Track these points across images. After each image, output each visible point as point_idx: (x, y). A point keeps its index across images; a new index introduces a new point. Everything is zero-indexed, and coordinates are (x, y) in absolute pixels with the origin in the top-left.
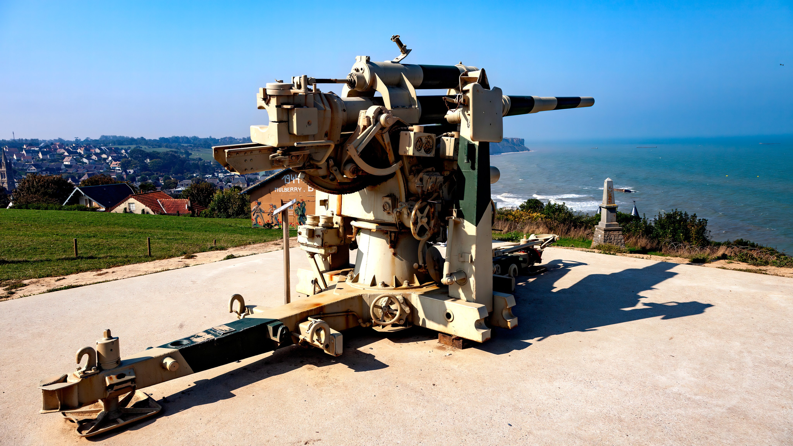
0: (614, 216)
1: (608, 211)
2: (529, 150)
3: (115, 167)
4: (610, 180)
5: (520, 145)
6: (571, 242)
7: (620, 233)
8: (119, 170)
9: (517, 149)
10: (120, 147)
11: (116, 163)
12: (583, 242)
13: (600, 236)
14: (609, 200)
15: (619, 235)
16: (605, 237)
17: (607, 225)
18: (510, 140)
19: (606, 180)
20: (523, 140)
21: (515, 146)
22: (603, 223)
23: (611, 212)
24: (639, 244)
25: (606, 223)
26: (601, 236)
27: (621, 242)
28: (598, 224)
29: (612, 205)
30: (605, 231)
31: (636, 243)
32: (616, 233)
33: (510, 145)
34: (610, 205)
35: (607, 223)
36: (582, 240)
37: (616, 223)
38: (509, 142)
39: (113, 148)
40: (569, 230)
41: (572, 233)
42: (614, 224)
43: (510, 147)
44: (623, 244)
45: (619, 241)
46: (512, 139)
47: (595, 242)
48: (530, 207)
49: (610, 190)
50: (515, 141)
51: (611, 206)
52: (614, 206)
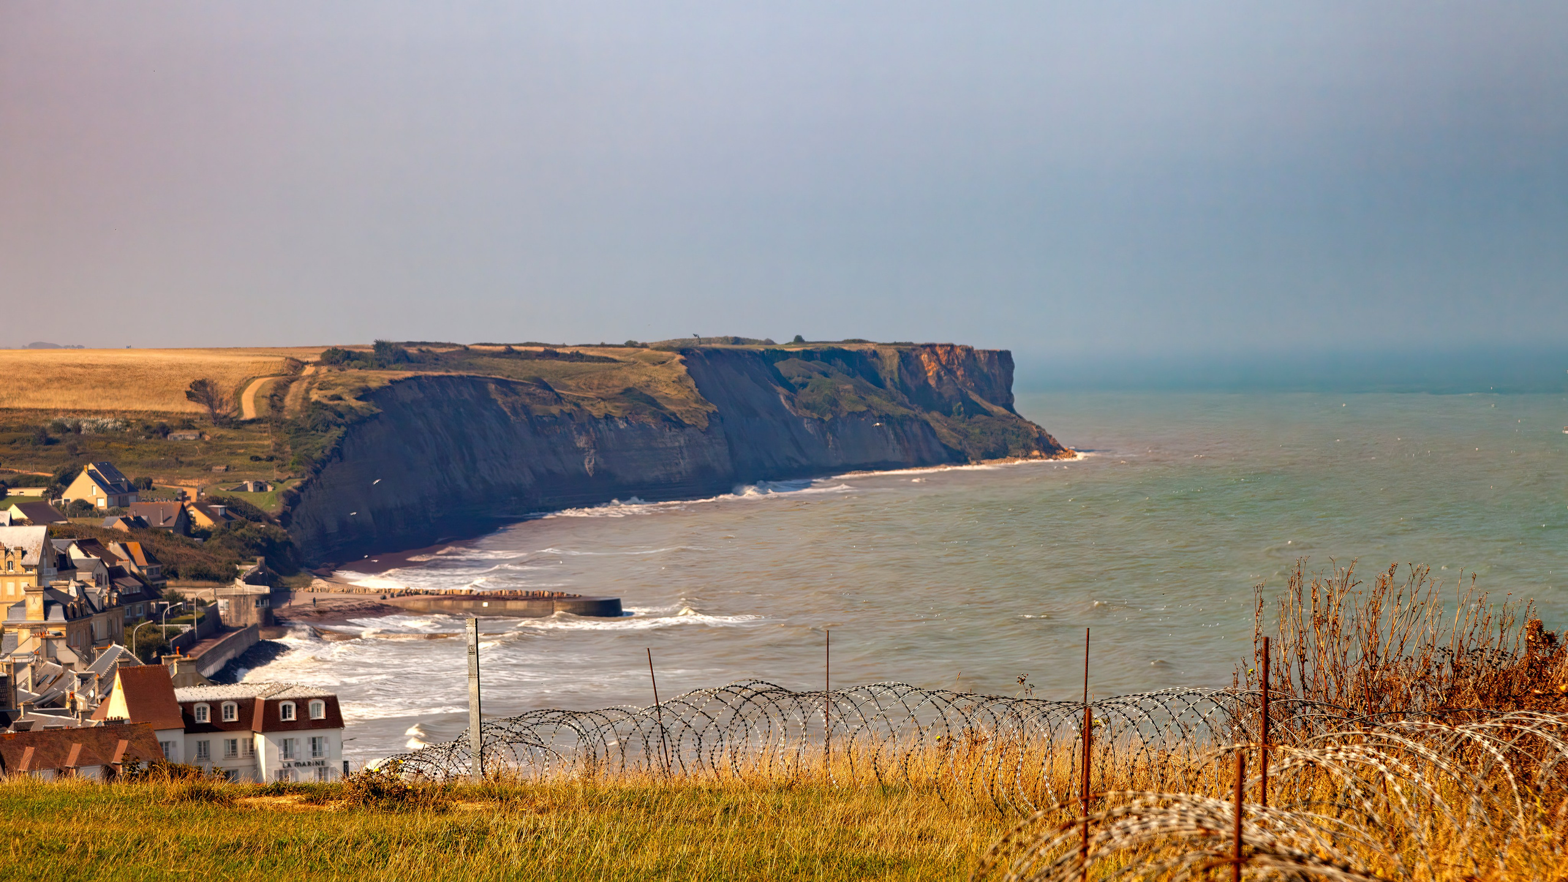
2: (1050, 448)
5: (972, 409)
9: (953, 441)
18: (892, 362)
20: (1004, 358)
21: (933, 418)
33: (888, 407)
38: (880, 384)
43: (887, 418)
46: (908, 354)
50: (931, 369)
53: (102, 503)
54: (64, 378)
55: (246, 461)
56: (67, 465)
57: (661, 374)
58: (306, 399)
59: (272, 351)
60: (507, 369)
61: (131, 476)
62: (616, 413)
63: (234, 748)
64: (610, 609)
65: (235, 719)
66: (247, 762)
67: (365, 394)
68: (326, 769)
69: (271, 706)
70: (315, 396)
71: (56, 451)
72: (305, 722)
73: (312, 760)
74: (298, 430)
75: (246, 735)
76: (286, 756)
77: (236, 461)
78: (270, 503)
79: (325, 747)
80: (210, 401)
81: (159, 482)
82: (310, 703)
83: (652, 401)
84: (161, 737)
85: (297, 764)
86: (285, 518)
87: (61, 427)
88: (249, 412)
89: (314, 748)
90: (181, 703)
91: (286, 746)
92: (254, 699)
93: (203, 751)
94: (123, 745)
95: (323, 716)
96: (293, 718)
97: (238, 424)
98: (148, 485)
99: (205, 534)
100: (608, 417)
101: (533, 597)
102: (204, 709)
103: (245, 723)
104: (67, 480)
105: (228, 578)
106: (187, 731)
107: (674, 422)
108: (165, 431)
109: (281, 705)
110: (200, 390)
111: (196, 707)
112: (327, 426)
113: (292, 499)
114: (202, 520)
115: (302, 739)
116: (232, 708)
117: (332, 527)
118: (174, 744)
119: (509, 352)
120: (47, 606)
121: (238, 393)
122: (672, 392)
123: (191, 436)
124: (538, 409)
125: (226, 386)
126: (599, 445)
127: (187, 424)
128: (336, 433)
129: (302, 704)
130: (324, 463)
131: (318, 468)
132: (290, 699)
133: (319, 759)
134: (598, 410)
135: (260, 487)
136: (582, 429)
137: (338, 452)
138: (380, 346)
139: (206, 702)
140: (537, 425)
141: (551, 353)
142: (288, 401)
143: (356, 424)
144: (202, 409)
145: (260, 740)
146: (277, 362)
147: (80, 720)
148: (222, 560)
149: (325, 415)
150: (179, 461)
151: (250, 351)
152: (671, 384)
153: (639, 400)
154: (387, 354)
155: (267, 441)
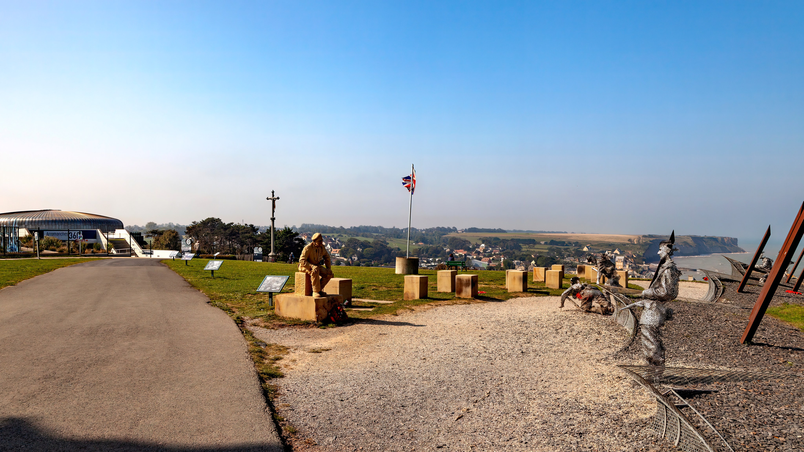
2: (744, 252)
3: (335, 254)
5: (732, 246)
8: (338, 256)
9: (729, 250)
10: (331, 235)
11: (336, 250)
18: (720, 239)
20: (736, 239)
21: (726, 246)
33: (720, 245)
38: (718, 242)
39: (326, 237)
43: (720, 247)
46: (723, 239)
50: (726, 240)
53: (619, 253)
54: (610, 238)
55: (637, 249)
56: (614, 248)
57: (688, 240)
58: (643, 242)
61: (622, 250)
62: (683, 245)
64: (695, 270)
67: (650, 241)
70: (644, 241)
74: (642, 245)
77: (635, 249)
78: (641, 254)
81: (625, 251)
83: (688, 243)
86: (643, 256)
87: (612, 244)
88: (636, 243)
98: (624, 251)
99: (635, 258)
100: (682, 245)
104: (614, 250)
105: (643, 264)
107: (691, 246)
108: (625, 245)
110: (630, 240)
112: (647, 245)
113: (644, 254)
114: (635, 256)
117: (648, 258)
120: (629, 266)
121: (634, 240)
123: (629, 246)
125: (633, 240)
127: (628, 244)
128: (648, 246)
131: (646, 250)
134: (680, 244)
135: (639, 252)
137: (648, 248)
138: (649, 235)
142: (640, 242)
143: (650, 245)
144: (630, 242)
146: (637, 237)
148: (640, 262)
149: (646, 244)
150: (627, 249)
151: (634, 235)
152: (690, 241)
153: (686, 243)
154: (650, 236)
155: (639, 247)
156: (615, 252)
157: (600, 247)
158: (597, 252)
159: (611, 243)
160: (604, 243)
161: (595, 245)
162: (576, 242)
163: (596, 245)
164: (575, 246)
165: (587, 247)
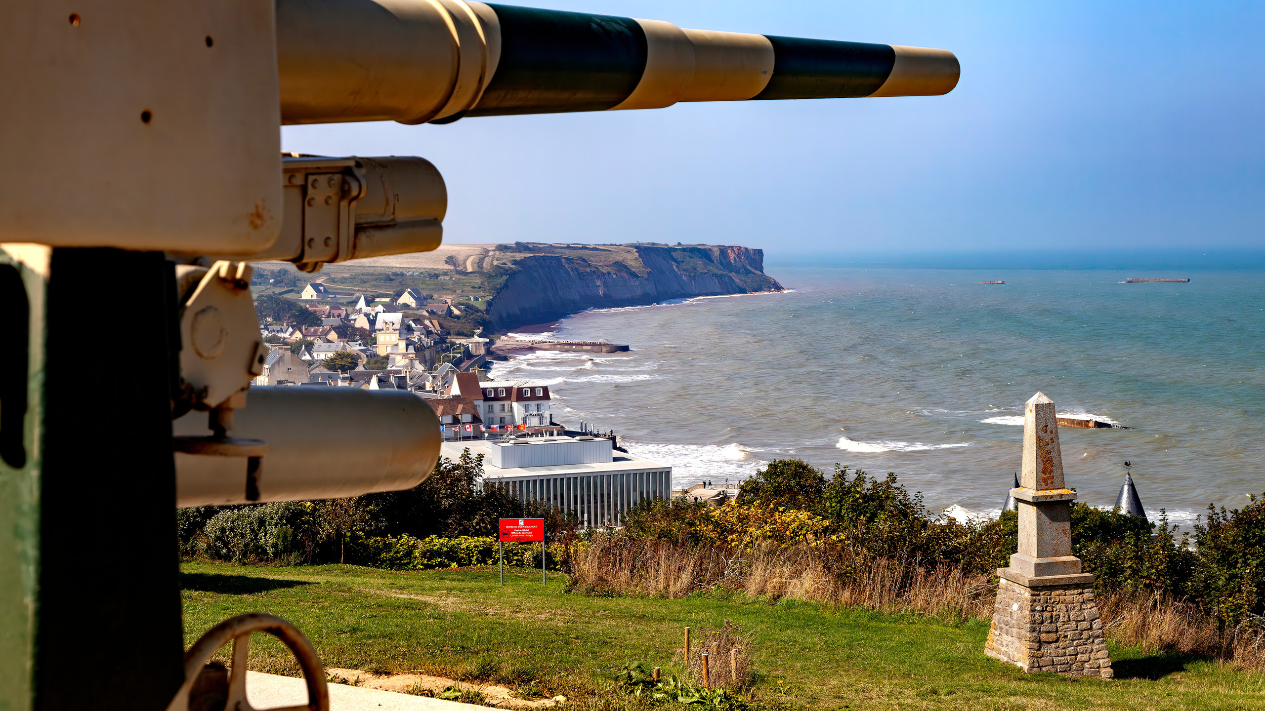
0: (1064, 531)
1: (1043, 516)
2: (779, 288)
4: (1045, 400)
5: (748, 272)
6: (917, 626)
7: (1088, 594)
9: (740, 284)
12: (957, 627)
13: (1015, 607)
14: (1043, 472)
15: (1083, 602)
16: (1033, 610)
17: (1040, 569)
18: (717, 253)
19: (1032, 402)
20: (760, 252)
21: (733, 275)
22: (1026, 558)
23: (1053, 519)
24: (1154, 633)
25: (1035, 560)
26: (1021, 608)
27: (1091, 629)
28: (1007, 565)
29: (1055, 492)
30: (1035, 588)
31: (1142, 629)
32: (1071, 595)
33: (715, 271)
34: (1048, 493)
35: (1039, 561)
36: (952, 620)
37: (1073, 558)
38: (712, 262)
40: (906, 583)
41: (919, 596)
42: (1064, 562)
43: (716, 275)
44: (1098, 637)
45: (1084, 625)
46: (723, 250)
47: (1001, 629)
48: (778, 492)
49: (1047, 437)
50: (732, 256)
51: (1052, 497)
52: (1061, 495)
53: (415, 304)
55: (470, 288)
56: (399, 289)
57: (629, 256)
58: (492, 264)
59: (475, 245)
60: (568, 253)
61: (424, 294)
62: (612, 271)
63: (504, 408)
64: (624, 349)
65: (504, 395)
66: (509, 414)
67: (515, 262)
68: (543, 417)
69: (520, 390)
70: (495, 263)
71: (393, 283)
72: (534, 397)
73: (537, 413)
74: (489, 276)
75: (509, 402)
76: (526, 412)
77: (466, 288)
78: (481, 305)
79: (542, 408)
80: (454, 265)
81: (435, 296)
82: (536, 389)
83: (626, 267)
84: (476, 403)
85: (531, 415)
86: (487, 311)
87: (396, 274)
88: (470, 269)
89: (538, 408)
90: (482, 389)
91: (526, 407)
92: (512, 387)
93: (491, 409)
94: (460, 407)
95: (541, 395)
96: (529, 395)
97: (465, 274)
98: (431, 297)
99: (458, 317)
100: (609, 273)
101: (593, 344)
102: (491, 391)
103: (508, 397)
104: (399, 295)
105: (471, 335)
106: (484, 401)
107: (634, 275)
108: (437, 276)
109: (524, 390)
110: (451, 260)
111: (488, 390)
112: (502, 275)
113: (489, 304)
114: (456, 312)
115: (533, 404)
116: (503, 391)
117: (505, 315)
118: (479, 406)
119: (568, 247)
120: (407, 346)
121: (465, 261)
122: (633, 263)
123: (447, 278)
124: (581, 269)
125: (461, 258)
126: (605, 284)
127: (445, 274)
128: (505, 278)
129: (533, 389)
130: (501, 289)
131: (499, 292)
132: (528, 388)
133: (540, 413)
134: (605, 270)
135: (476, 299)
136: (598, 277)
137: (506, 286)
138: (518, 244)
139: (492, 388)
140: (581, 276)
141: (584, 248)
142: (485, 265)
143: (512, 274)
144: (452, 267)
145: (515, 405)
146: (478, 250)
147: (439, 395)
148: (467, 328)
149: (500, 271)
150: (443, 288)
151: (468, 245)
152: (632, 260)
153: (620, 266)
154: (521, 247)
155: (478, 281)
156: (402, 300)
157: (358, 285)
158: (345, 301)
159: (394, 270)
160: (370, 271)
161: (344, 281)
162: (279, 272)
163: (345, 279)
164: (275, 284)
165: (315, 287)
